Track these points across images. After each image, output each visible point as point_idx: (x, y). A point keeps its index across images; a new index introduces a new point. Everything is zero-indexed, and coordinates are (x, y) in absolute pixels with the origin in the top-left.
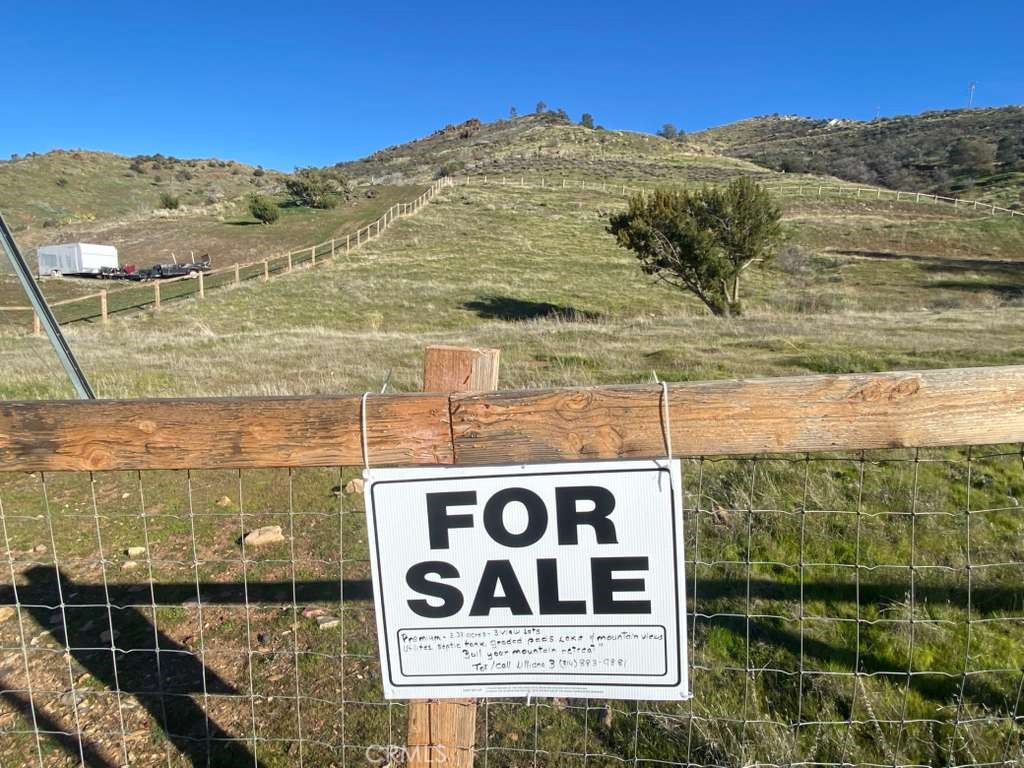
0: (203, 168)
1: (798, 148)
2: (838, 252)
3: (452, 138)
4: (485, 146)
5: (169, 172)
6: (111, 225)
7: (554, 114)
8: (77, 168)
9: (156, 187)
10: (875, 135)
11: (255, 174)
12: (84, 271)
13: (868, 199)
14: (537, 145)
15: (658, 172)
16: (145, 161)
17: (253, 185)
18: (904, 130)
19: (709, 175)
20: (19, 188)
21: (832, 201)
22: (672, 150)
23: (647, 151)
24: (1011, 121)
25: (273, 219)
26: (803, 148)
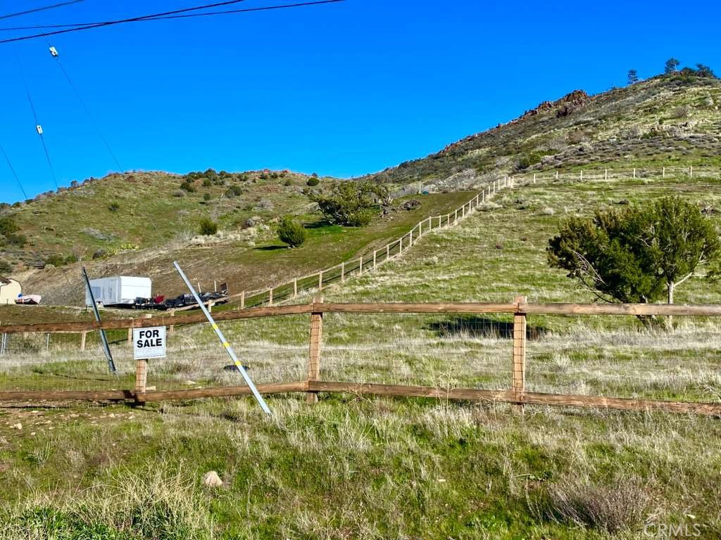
0: (254, 181)
3: (545, 118)
4: (588, 124)
5: (218, 187)
6: (152, 254)
7: (691, 72)
8: (130, 190)
9: (205, 206)
11: (309, 184)
12: (122, 302)
14: (657, 117)
16: (196, 178)
17: (305, 197)
20: (75, 215)
25: (300, 243)
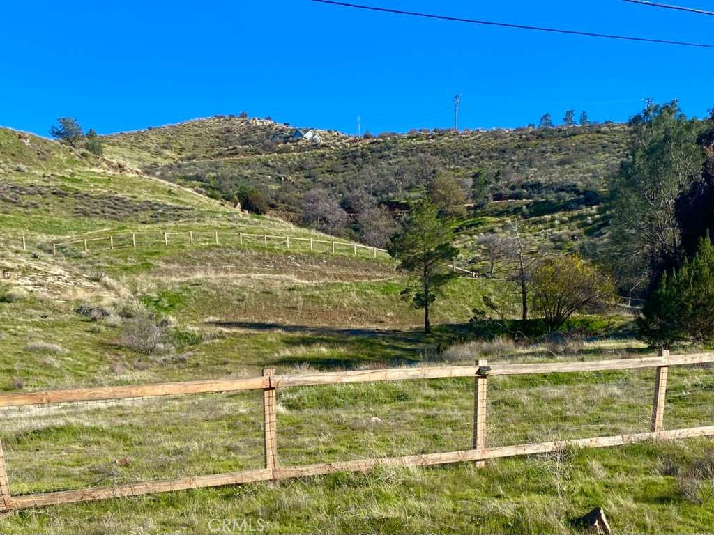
1: (264, 170)
2: (219, 324)
10: (355, 157)
13: (299, 250)
15: (27, 200)
18: (386, 153)
19: (106, 209)
21: (254, 253)
22: (72, 162)
23: (28, 161)
24: (496, 150)
26: (270, 171)
